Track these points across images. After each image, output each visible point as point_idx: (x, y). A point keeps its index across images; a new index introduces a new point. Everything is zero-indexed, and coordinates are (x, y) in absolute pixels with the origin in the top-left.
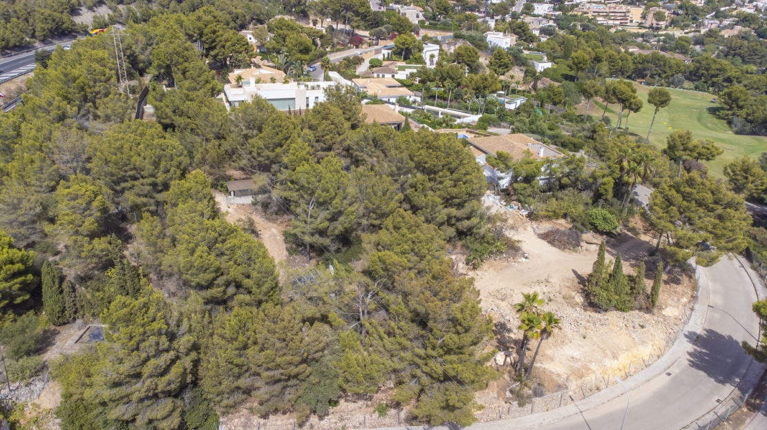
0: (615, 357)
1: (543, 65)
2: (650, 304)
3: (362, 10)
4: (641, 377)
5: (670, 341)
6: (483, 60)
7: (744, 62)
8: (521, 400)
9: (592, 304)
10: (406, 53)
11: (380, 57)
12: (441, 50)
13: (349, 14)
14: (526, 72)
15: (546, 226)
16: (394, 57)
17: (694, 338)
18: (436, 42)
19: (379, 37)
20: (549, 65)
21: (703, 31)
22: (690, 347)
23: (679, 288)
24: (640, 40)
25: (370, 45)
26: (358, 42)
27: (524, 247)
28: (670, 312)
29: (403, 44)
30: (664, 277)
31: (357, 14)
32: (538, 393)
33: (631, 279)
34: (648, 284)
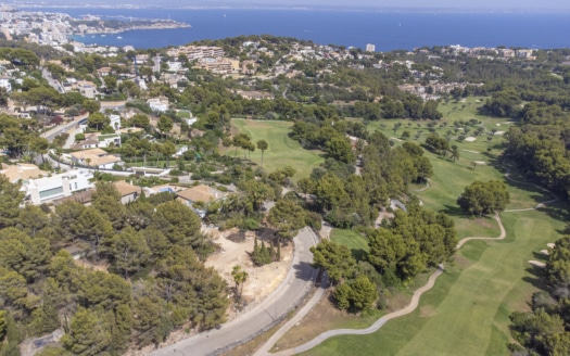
0: (269, 283)
1: (191, 121)
2: (278, 258)
4: (280, 288)
6: (153, 122)
7: (302, 94)
8: (240, 309)
9: (257, 264)
10: (99, 126)
12: (121, 119)
14: (182, 126)
15: (228, 233)
16: (91, 130)
17: (296, 267)
18: (116, 113)
19: (72, 114)
20: (195, 120)
21: (277, 75)
22: (295, 271)
23: (287, 248)
24: (242, 83)
26: (57, 120)
27: (223, 246)
28: (286, 259)
29: (97, 120)
30: (281, 244)
32: (245, 305)
33: (269, 249)
34: (275, 249)
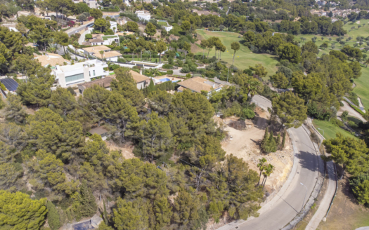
0: (282, 172)
1: (169, 28)
2: (282, 147)
3: (71, 6)
4: (291, 177)
5: (292, 160)
6: (141, 28)
7: (241, 14)
8: (263, 200)
9: (264, 152)
10: (102, 28)
11: (90, 32)
12: (118, 25)
13: (65, 9)
14: (162, 32)
16: (96, 31)
17: (298, 156)
18: (114, 20)
19: (82, 20)
20: (171, 28)
22: (298, 160)
24: (196, 5)
25: (79, 25)
26: (71, 24)
28: (288, 147)
29: (101, 24)
31: (68, 8)
